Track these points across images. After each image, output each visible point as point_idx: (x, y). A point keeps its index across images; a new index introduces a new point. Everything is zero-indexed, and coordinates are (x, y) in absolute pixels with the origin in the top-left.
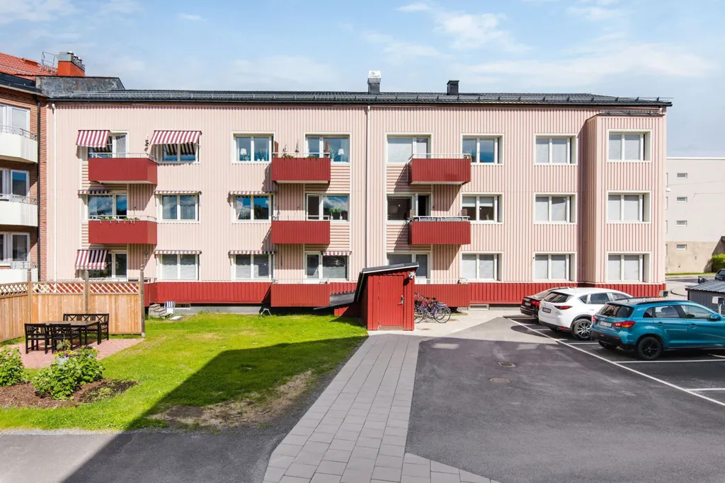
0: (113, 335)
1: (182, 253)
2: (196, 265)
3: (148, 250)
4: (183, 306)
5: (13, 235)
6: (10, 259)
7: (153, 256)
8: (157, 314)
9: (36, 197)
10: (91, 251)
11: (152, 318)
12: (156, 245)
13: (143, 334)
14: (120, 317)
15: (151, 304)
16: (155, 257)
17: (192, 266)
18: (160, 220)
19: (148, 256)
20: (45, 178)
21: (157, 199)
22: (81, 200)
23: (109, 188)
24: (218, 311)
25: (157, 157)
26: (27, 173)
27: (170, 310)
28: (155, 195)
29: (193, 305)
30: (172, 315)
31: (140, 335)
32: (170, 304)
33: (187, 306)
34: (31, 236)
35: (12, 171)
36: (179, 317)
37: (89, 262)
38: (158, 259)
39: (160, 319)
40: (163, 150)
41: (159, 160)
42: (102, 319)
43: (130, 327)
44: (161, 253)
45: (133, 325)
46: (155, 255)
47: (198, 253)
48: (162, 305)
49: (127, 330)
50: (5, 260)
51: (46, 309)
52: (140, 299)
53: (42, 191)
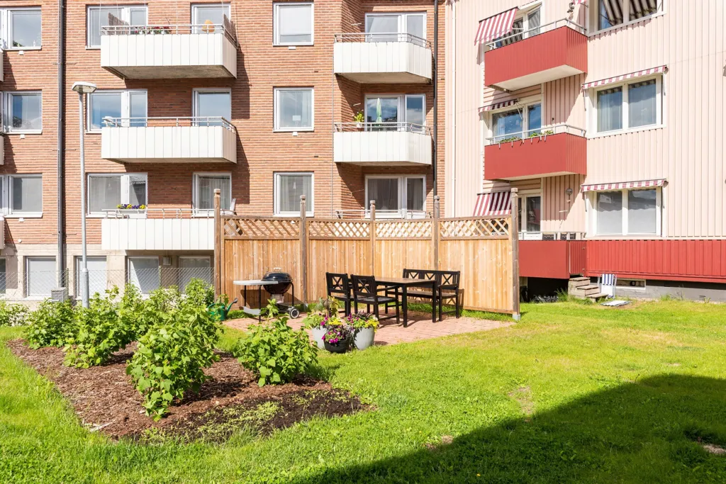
0: (469, 311)
1: (628, 186)
2: (658, 208)
3: (572, 187)
4: (632, 284)
5: (408, 179)
6: (405, 210)
7: (580, 195)
8: (582, 293)
9: (432, 126)
10: (494, 194)
11: (574, 299)
12: (585, 176)
13: (515, 315)
14: (480, 278)
15: (572, 277)
16: (584, 198)
17: (650, 210)
18: (592, 132)
19: (572, 196)
20: (443, 100)
21: (588, 99)
22: (482, 122)
23: (515, 95)
24: (703, 297)
25: (588, 27)
26: (423, 97)
27: (607, 289)
28: (583, 91)
29: (651, 283)
30: (611, 298)
31: (510, 315)
32: (607, 278)
33: (640, 284)
34: (427, 179)
35: (406, 96)
36: (622, 302)
37: (490, 210)
38: (588, 200)
39: (587, 302)
40: (599, 14)
41: (592, 29)
42: (451, 281)
43: (494, 298)
44: (592, 188)
45: (499, 295)
46: (584, 193)
47: (660, 183)
48: (594, 280)
49: (491, 305)
50: (399, 210)
51: (390, 262)
52: (511, 247)
53: (439, 119)
